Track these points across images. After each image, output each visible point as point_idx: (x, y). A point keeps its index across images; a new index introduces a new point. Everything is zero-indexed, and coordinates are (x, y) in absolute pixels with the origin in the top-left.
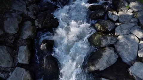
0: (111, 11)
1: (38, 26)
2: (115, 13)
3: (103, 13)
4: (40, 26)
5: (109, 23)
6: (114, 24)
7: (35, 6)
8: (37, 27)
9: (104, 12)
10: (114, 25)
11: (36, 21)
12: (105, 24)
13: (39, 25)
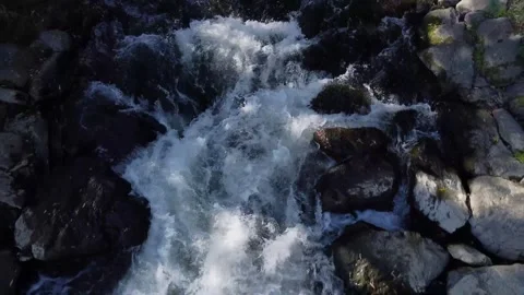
0: (429, 172)
1: (28, 251)
2: (453, 185)
3: (387, 184)
4: (38, 251)
5: (418, 253)
6: (445, 250)
7: (31, 128)
8: (24, 259)
9: (391, 179)
10: (444, 256)
11: (20, 225)
12: (395, 253)
13: (34, 247)
